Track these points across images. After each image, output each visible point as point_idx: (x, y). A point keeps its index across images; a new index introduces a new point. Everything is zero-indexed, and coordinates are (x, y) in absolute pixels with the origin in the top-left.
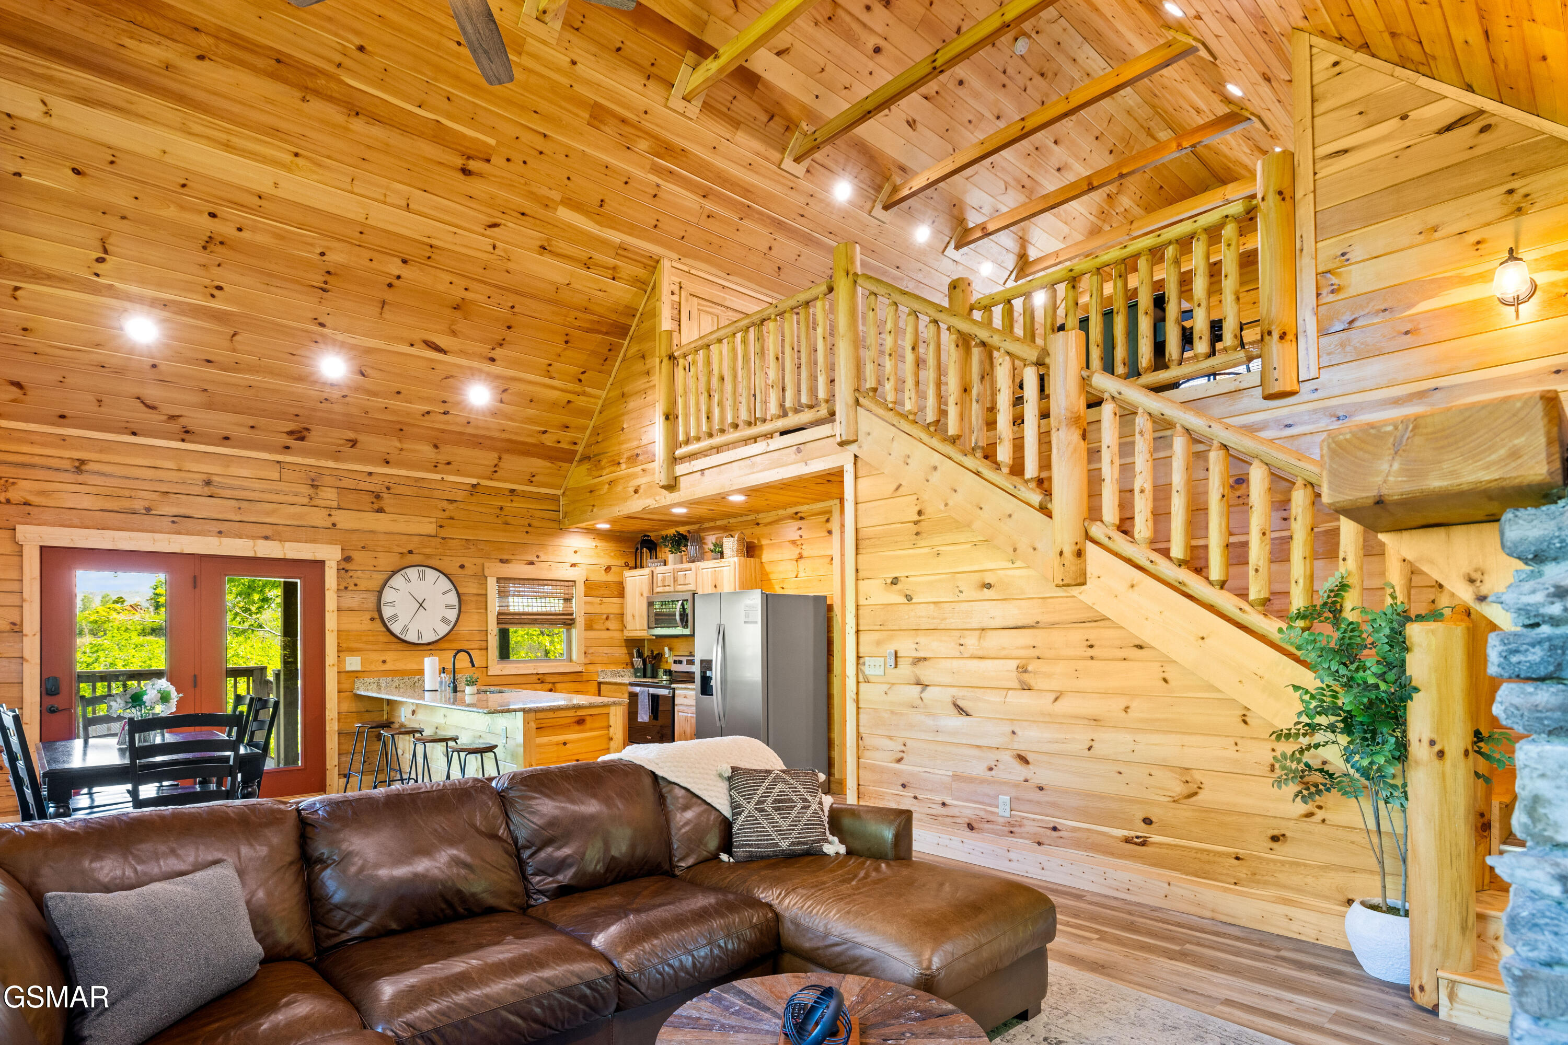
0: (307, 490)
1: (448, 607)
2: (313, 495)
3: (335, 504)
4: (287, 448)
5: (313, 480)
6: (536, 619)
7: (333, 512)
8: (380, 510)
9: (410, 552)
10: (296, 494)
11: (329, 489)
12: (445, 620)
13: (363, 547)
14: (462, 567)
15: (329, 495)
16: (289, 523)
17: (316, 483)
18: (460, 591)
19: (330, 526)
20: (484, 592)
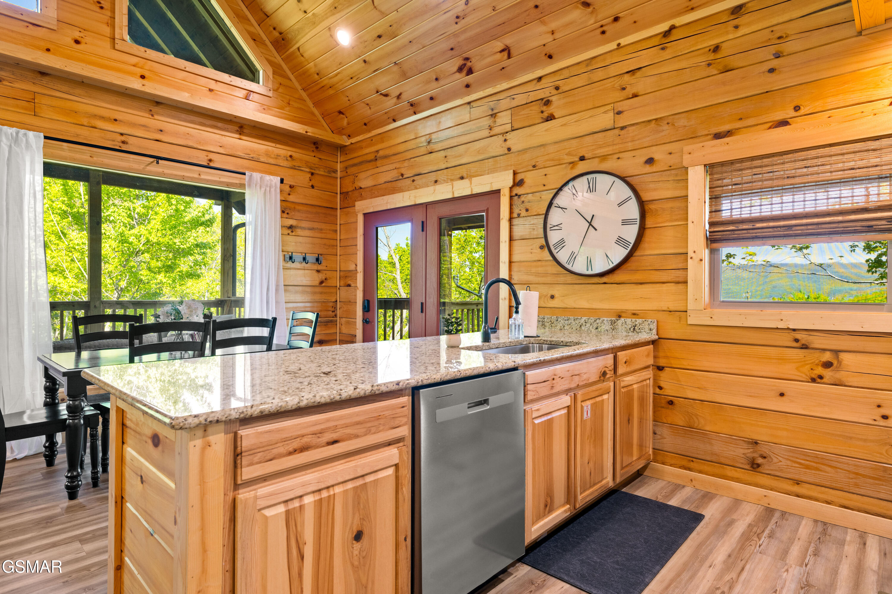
0: (487, 122)
1: (625, 222)
2: (492, 125)
3: (508, 127)
4: (468, 86)
5: (492, 110)
6: (790, 227)
7: (508, 136)
8: (551, 118)
9: (582, 159)
10: (480, 129)
11: (504, 113)
12: (620, 241)
13: (534, 166)
14: (650, 161)
15: (504, 118)
16: (476, 159)
17: (495, 112)
18: (646, 197)
19: (506, 152)
20: (682, 193)
